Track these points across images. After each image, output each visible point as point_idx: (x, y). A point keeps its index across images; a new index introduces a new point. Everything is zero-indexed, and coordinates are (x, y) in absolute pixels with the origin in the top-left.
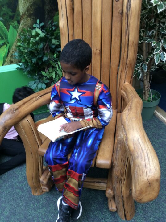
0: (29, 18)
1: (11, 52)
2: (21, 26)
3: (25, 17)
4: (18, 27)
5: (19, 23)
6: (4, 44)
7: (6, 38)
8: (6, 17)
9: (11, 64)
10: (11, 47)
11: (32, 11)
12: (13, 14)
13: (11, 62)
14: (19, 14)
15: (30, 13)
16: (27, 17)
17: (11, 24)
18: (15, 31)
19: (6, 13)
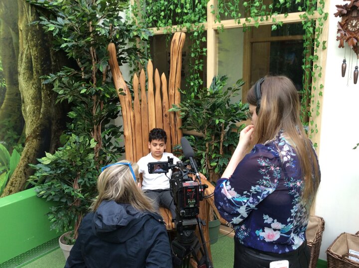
0: (34, 140)
1: (11, 180)
2: (25, 149)
3: (31, 138)
4: (23, 150)
5: (23, 145)
6: (4, 171)
7: (8, 164)
8: (10, 141)
9: (9, 194)
10: (12, 173)
11: (38, 132)
12: (19, 136)
13: (10, 192)
14: (25, 137)
15: (36, 135)
16: (33, 139)
17: (15, 148)
18: (19, 155)
19: (10, 136)
